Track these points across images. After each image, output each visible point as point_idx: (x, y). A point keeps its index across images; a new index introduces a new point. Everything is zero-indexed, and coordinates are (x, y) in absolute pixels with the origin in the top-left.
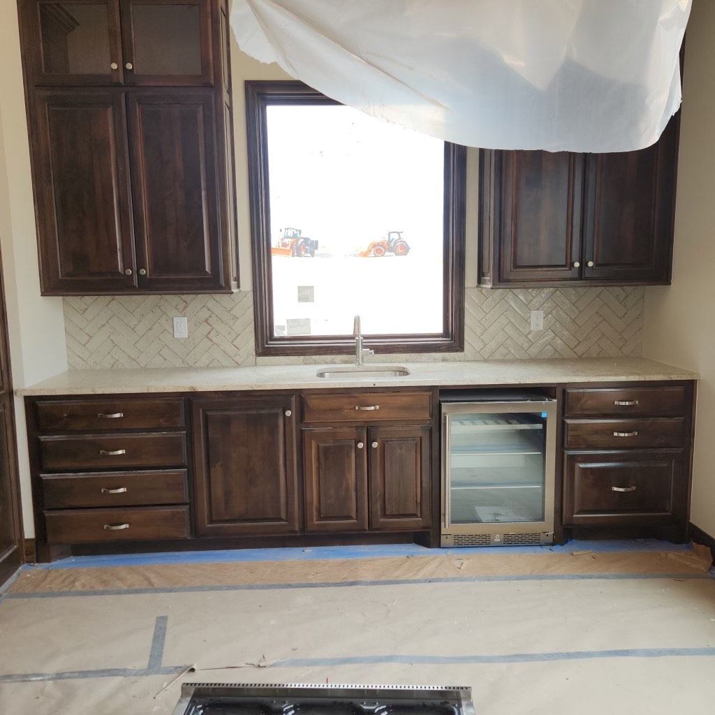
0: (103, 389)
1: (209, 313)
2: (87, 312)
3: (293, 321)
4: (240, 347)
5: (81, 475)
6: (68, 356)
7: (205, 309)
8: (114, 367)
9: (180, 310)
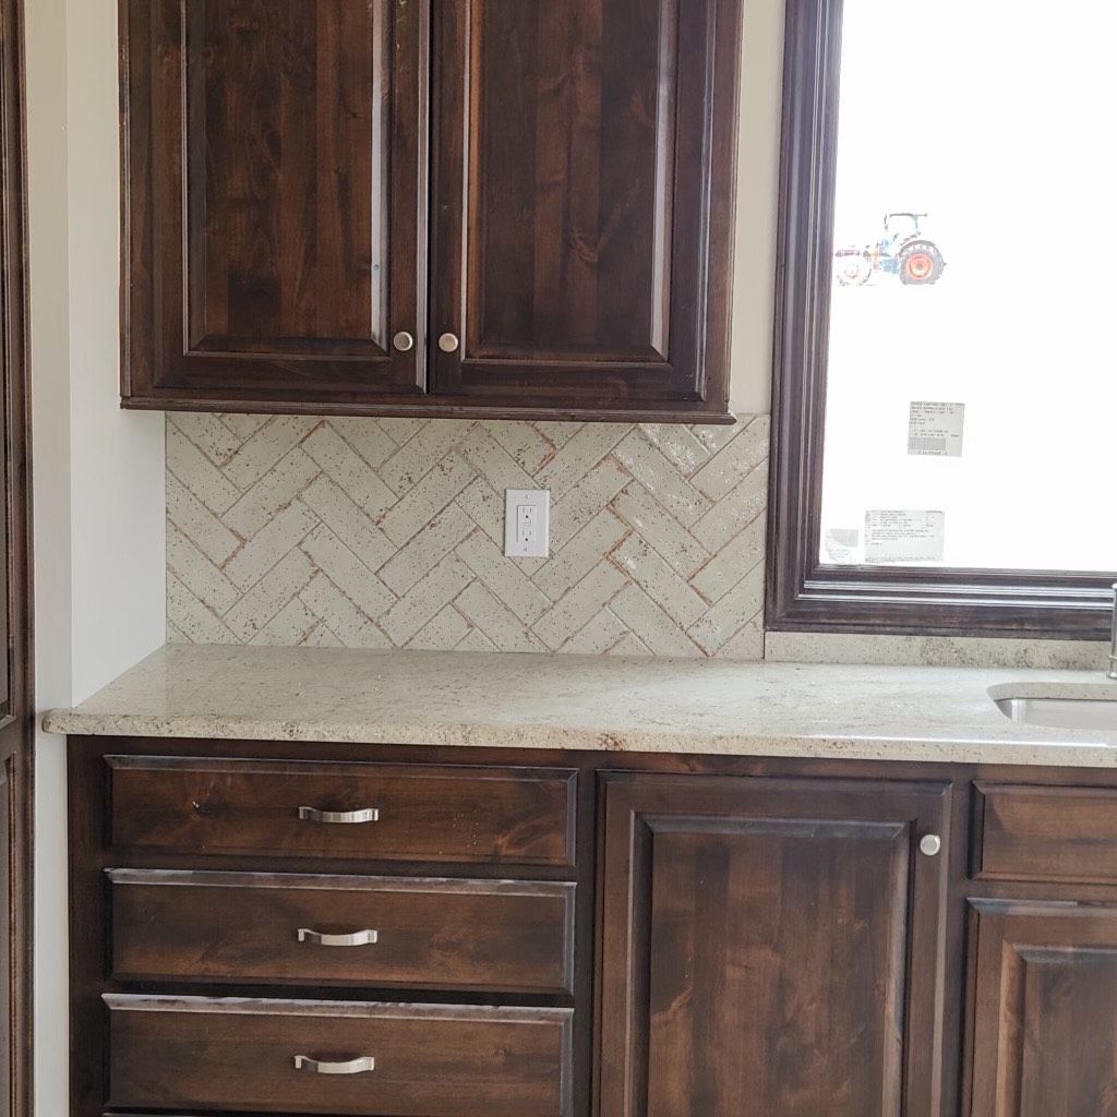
0: (320, 727)
1: (622, 480)
2: (237, 459)
3: (889, 516)
4: (713, 596)
5: (233, 1005)
6: (169, 598)
7: (612, 465)
8: (311, 643)
9: (529, 467)
